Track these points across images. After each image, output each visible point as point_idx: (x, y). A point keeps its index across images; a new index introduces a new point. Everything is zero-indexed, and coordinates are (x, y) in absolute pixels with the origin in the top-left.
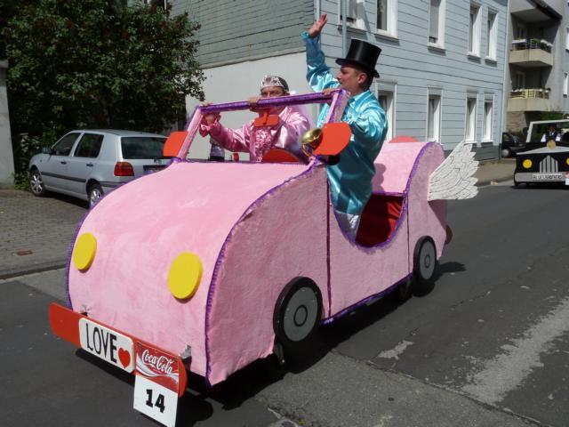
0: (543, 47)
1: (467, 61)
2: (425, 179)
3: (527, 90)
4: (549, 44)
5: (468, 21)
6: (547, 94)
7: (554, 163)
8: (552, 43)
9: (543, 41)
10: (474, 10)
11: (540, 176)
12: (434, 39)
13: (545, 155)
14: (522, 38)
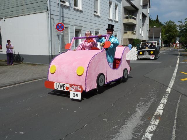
0: (133, 18)
1: (108, 20)
2: (125, 55)
3: (129, 32)
4: (135, 17)
5: (108, 7)
6: (135, 33)
7: (148, 53)
8: (136, 17)
9: (133, 16)
10: (110, 3)
11: (144, 56)
12: (96, 12)
13: (145, 51)
14: (127, 15)
